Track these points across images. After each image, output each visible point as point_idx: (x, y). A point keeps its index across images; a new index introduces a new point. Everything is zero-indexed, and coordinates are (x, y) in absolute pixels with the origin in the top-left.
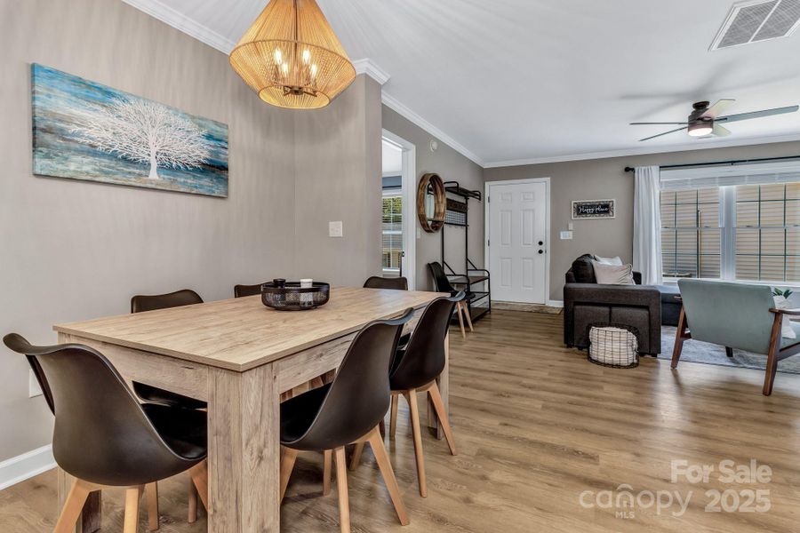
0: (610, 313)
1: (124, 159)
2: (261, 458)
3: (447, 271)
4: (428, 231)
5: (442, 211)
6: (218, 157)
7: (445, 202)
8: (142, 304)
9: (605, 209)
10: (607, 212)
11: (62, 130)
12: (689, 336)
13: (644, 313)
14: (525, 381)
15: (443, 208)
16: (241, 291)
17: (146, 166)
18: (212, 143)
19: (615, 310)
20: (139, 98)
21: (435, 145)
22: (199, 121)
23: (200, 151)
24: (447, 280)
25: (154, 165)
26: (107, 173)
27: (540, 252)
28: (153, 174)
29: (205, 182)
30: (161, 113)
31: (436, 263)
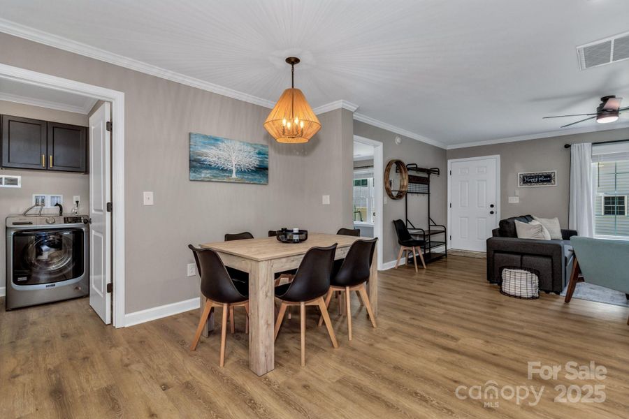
0: (521, 259)
1: (222, 169)
2: (267, 296)
3: (409, 226)
4: (394, 199)
5: (405, 184)
6: (263, 163)
7: (407, 178)
8: (229, 238)
9: (548, 178)
10: (549, 181)
11: (199, 159)
12: (582, 280)
13: (548, 261)
14: (442, 299)
15: (406, 182)
16: (271, 234)
17: (231, 172)
18: (260, 156)
19: (524, 257)
20: (228, 139)
21: (398, 140)
22: (253, 146)
23: (254, 161)
24: (408, 232)
25: (234, 171)
26: (215, 177)
27: (492, 213)
28: (234, 176)
29: (257, 176)
30: (237, 145)
31: (400, 221)
